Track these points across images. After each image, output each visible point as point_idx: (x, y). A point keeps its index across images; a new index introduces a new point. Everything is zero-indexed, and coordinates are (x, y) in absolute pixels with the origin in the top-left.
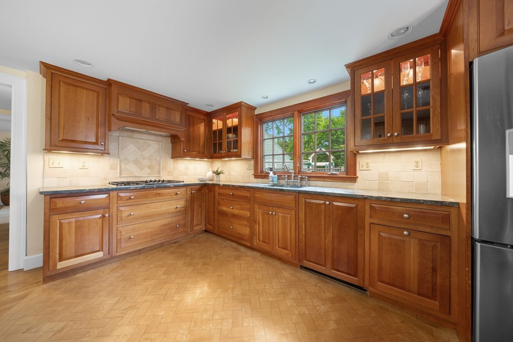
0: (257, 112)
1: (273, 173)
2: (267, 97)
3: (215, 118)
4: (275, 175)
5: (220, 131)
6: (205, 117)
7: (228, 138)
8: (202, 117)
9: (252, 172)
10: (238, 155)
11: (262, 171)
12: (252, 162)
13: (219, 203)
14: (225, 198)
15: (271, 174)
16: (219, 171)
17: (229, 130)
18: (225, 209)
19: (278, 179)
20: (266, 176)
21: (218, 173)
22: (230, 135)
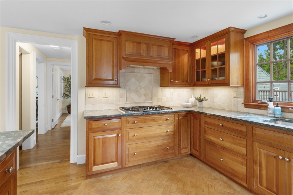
0: (246, 35)
1: (274, 104)
2: (266, 16)
3: (198, 48)
4: (277, 106)
5: (204, 60)
6: (188, 48)
7: (213, 66)
8: (185, 48)
9: (242, 100)
10: (226, 83)
11: (254, 100)
12: (242, 90)
13: (205, 131)
14: (213, 127)
15: (271, 105)
16: (202, 98)
17: (214, 58)
18: (213, 138)
19: (282, 112)
20: (263, 106)
21: (200, 100)
22: (215, 63)
